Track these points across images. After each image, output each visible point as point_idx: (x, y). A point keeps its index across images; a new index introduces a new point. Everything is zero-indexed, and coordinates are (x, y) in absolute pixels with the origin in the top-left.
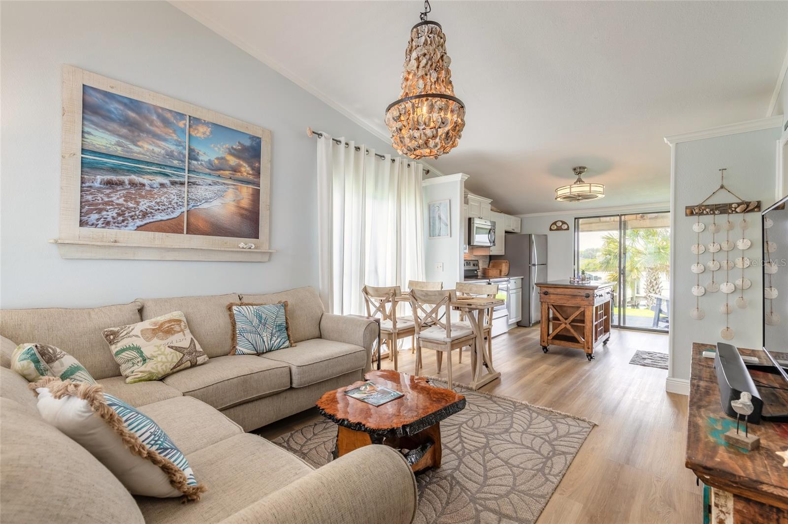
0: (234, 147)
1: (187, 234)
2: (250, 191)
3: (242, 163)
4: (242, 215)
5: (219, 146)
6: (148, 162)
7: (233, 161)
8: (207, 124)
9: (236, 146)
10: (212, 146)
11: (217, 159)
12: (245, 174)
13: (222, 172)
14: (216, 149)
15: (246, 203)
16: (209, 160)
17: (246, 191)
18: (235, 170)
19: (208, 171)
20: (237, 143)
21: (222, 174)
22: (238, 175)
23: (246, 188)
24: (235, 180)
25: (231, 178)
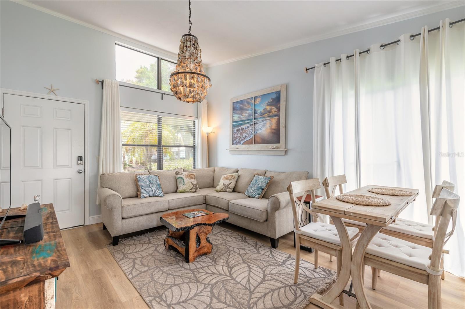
0: (269, 101)
1: (254, 144)
2: (276, 120)
3: (272, 107)
4: (273, 133)
5: (264, 104)
6: (244, 120)
7: (268, 108)
8: (259, 96)
9: (270, 100)
10: (261, 105)
11: (263, 110)
12: (274, 112)
13: (265, 115)
14: (263, 106)
15: (274, 126)
16: (261, 112)
17: (274, 120)
18: (270, 112)
19: (260, 116)
20: (270, 99)
21: (265, 116)
22: (271, 114)
23: (274, 119)
24: (270, 117)
25: (268, 117)
